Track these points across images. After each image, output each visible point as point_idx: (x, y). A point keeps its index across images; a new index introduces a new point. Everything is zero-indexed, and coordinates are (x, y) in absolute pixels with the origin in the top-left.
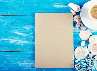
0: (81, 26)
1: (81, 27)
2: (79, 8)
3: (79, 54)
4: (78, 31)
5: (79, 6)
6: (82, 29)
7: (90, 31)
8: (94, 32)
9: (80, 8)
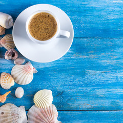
0: (13, 55)
1: (14, 58)
2: (10, 20)
3: (5, 119)
4: (9, 67)
5: (10, 17)
6: (17, 63)
7: (32, 67)
8: (41, 67)
9: (12, 20)
